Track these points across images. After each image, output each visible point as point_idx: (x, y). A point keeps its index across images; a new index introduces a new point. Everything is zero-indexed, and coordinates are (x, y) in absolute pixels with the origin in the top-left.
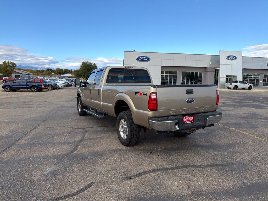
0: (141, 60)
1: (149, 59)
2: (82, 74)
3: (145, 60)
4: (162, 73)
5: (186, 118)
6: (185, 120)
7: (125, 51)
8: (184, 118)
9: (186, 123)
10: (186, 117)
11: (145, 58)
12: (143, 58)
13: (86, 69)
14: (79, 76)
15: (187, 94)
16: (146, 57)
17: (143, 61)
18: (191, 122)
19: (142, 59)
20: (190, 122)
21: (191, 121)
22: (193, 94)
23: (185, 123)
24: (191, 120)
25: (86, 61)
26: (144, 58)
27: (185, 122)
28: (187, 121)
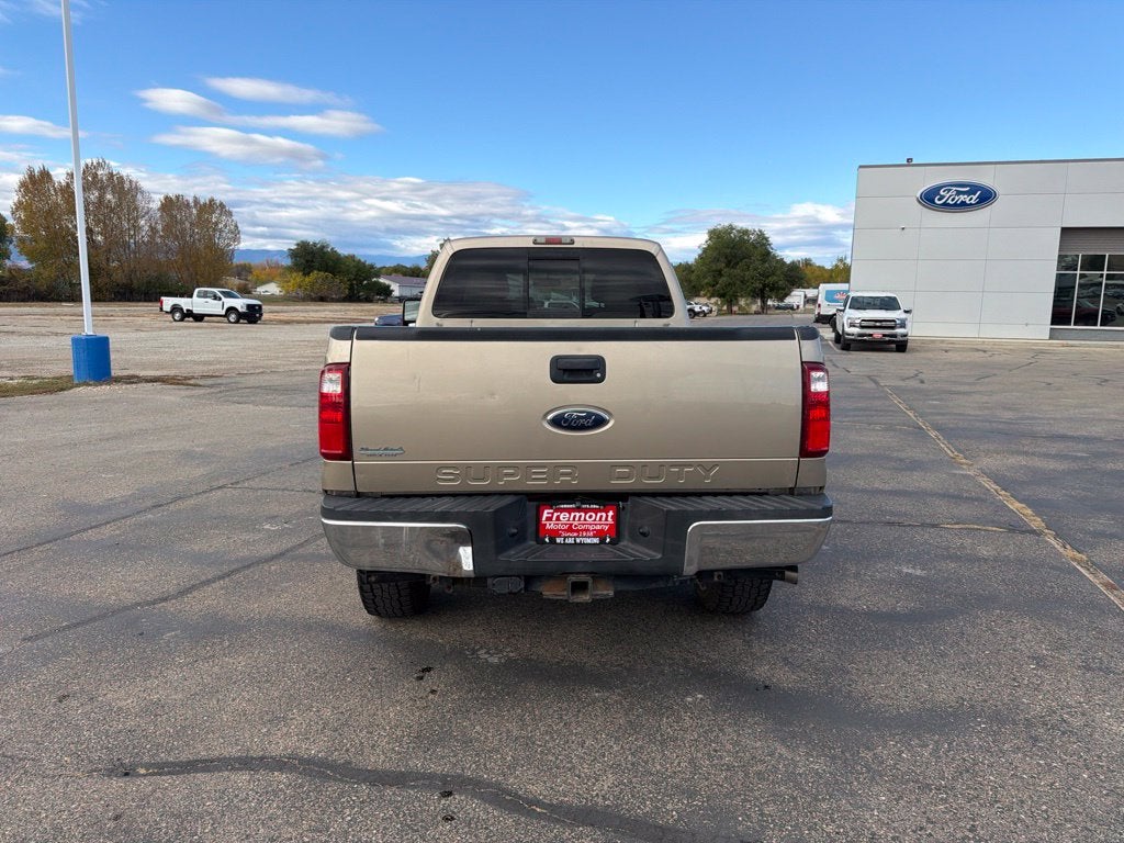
0: (945, 204)
1: (986, 197)
2: (705, 277)
3: (963, 203)
4: (1065, 263)
5: (564, 516)
6: (550, 526)
7: (861, 167)
8: (545, 515)
9: (558, 540)
10: (562, 510)
11: (963, 193)
12: (953, 192)
13: (722, 259)
14: (694, 287)
15: (555, 380)
16: (973, 189)
17: (955, 205)
18: (596, 541)
19: (948, 196)
20: (589, 541)
21: (599, 534)
22: (601, 380)
23: (553, 541)
24: (599, 527)
25: (727, 224)
26: (959, 193)
27: (554, 534)
28: (570, 529)
